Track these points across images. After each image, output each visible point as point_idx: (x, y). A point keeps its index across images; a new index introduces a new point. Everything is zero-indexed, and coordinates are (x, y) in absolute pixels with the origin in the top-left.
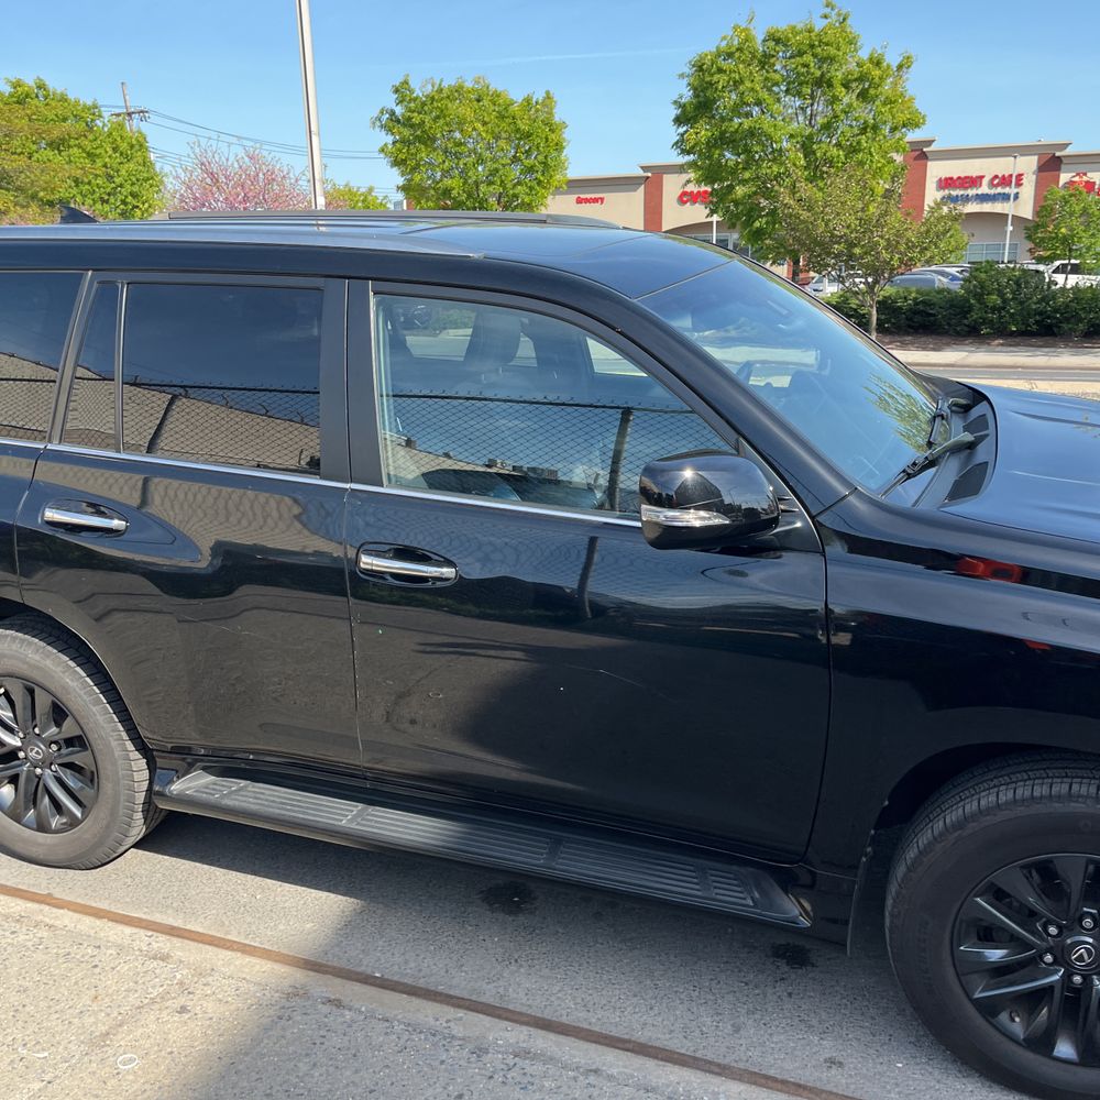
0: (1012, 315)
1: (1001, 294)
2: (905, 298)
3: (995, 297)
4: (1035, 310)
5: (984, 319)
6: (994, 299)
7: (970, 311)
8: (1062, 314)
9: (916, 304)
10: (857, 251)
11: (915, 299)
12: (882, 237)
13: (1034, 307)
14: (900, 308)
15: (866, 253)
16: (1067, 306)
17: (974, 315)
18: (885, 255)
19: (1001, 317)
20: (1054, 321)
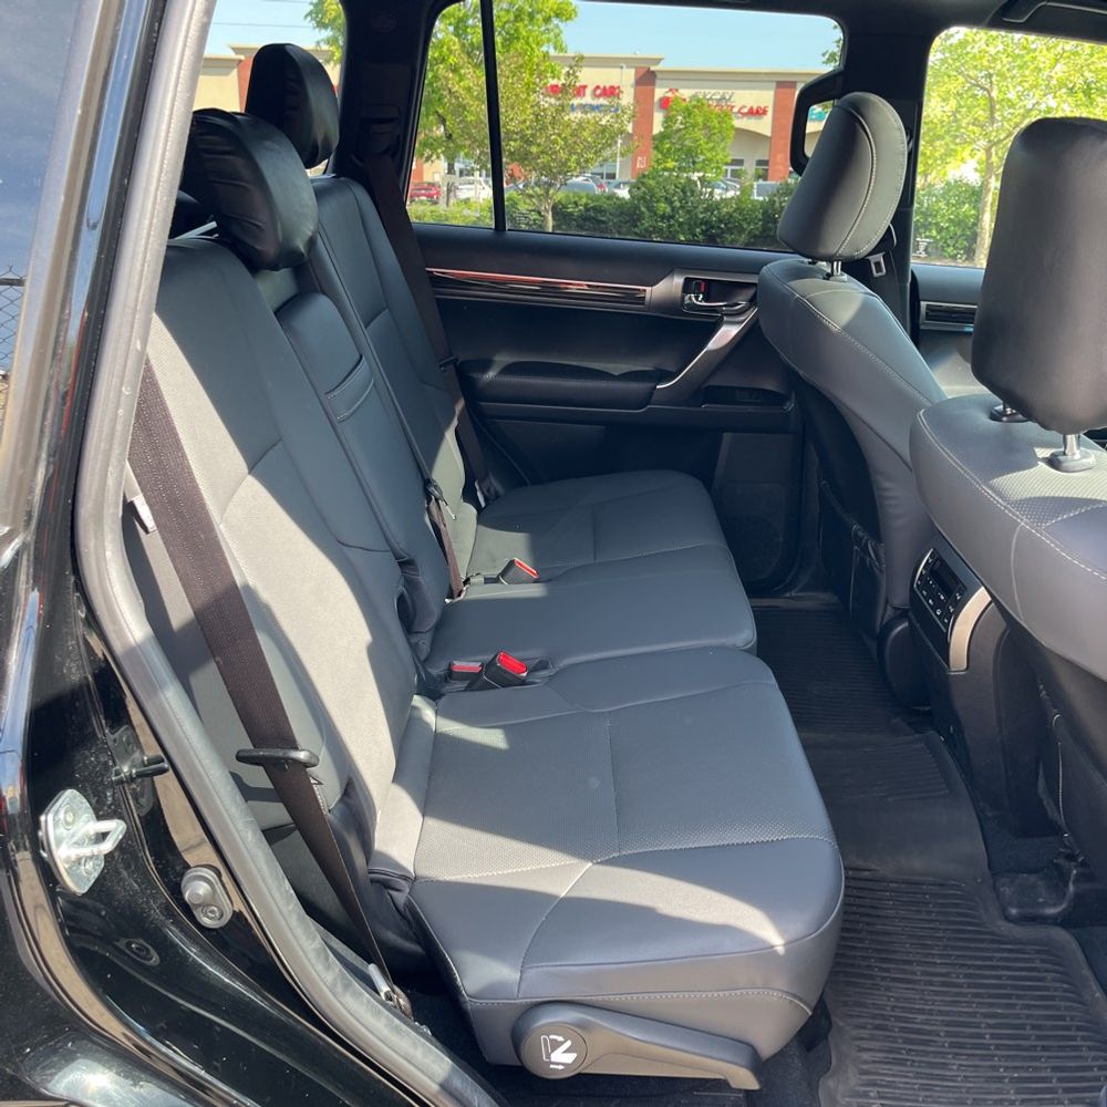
0: (680, 224)
1: (670, 202)
2: (576, 203)
3: (663, 205)
4: (702, 219)
5: (654, 227)
6: (663, 207)
7: (639, 220)
8: (726, 225)
9: (587, 210)
10: (534, 149)
11: (586, 204)
12: (559, 135)
13: (701, 216)
14: (571, 214)
15: (542, 152)
16: (731, 216)
17: (646, 223)
18: (563, 155)
19: (670, 226)
20: (719, 231)
